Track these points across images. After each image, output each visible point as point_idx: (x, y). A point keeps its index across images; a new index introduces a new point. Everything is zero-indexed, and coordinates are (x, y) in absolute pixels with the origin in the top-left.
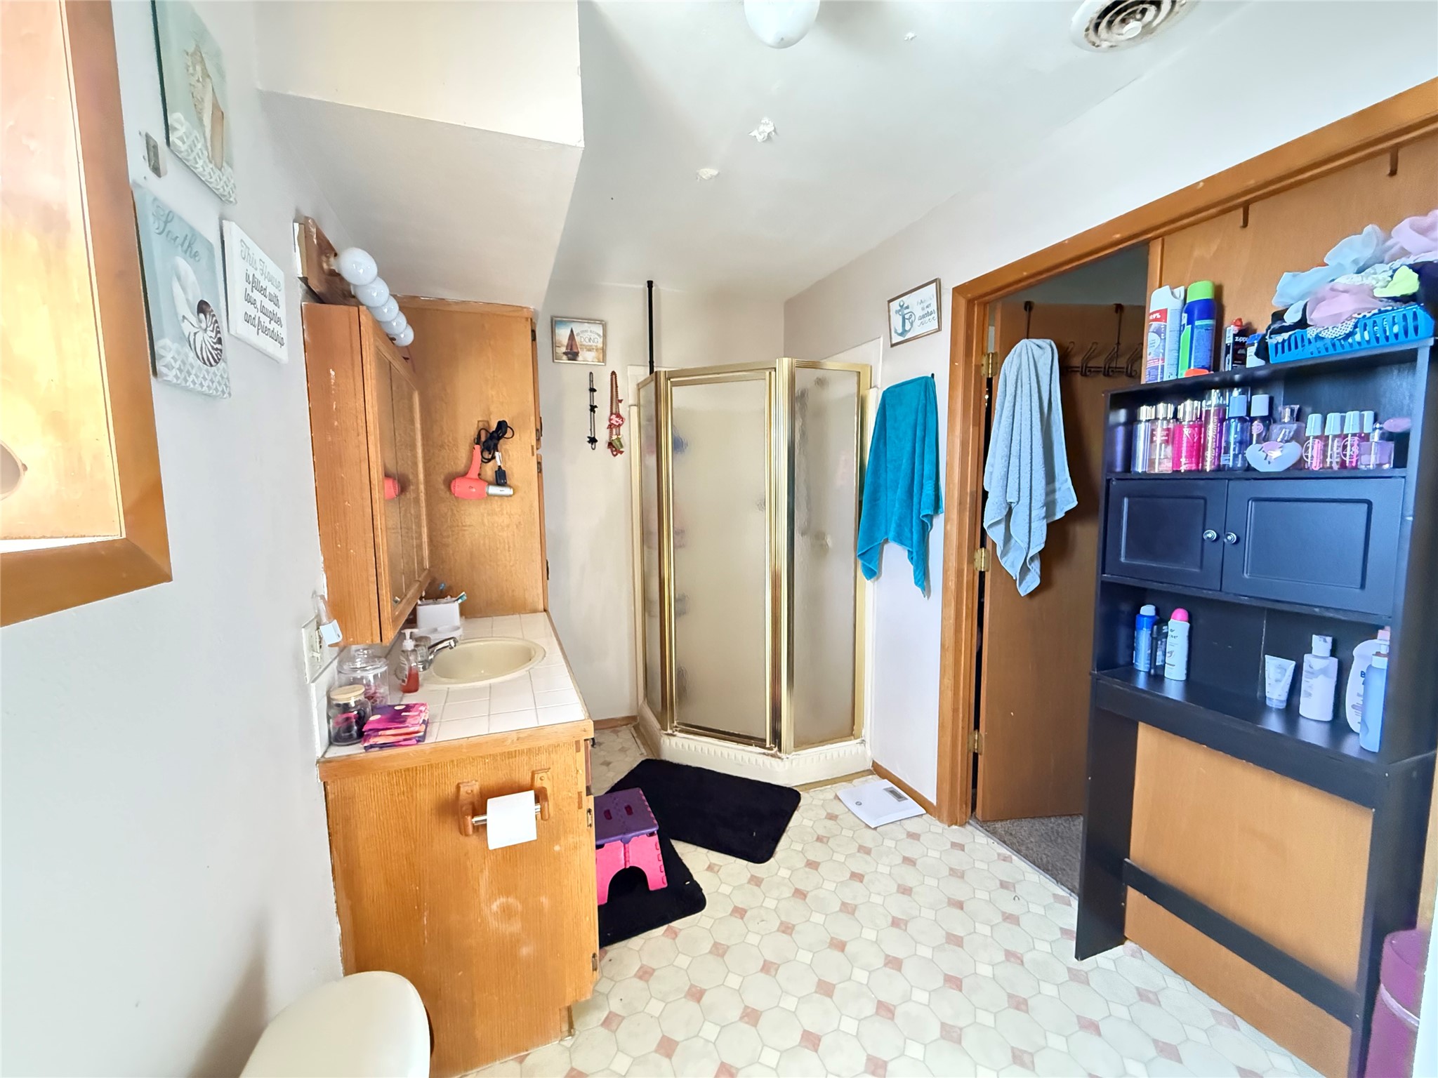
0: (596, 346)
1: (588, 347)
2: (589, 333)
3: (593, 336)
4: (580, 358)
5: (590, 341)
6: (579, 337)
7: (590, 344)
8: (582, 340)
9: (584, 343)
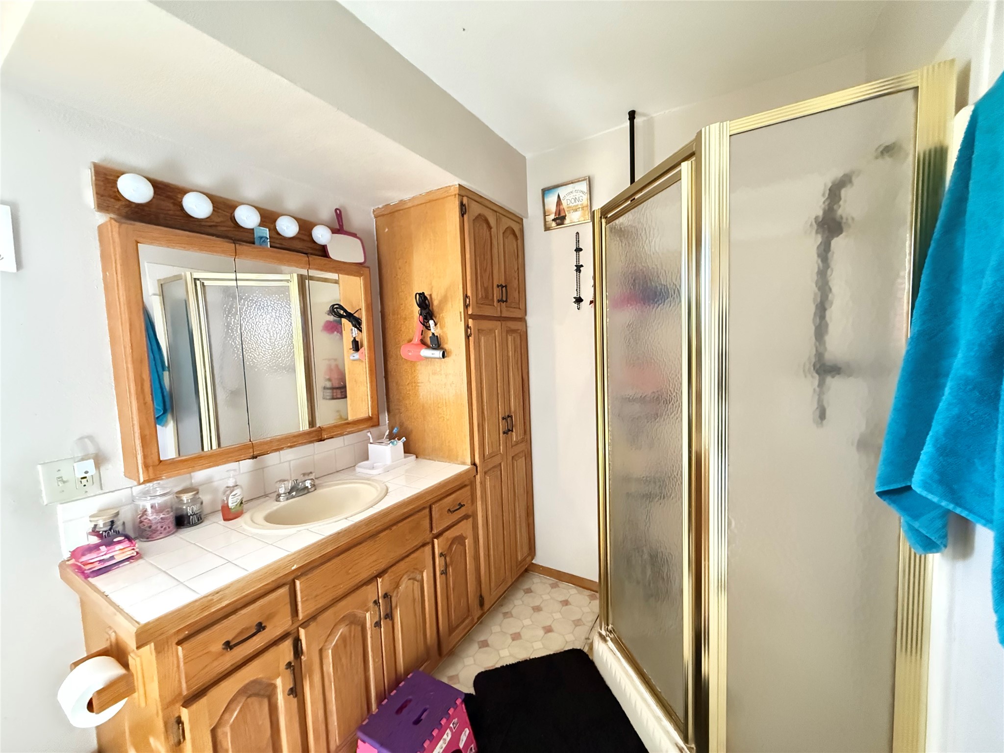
0: (582, 204)
1: (574, 208)
2: (574, 194)
3: (578, 195)
4: (567, 221)
5: (575, 201)
6: (565, 200)
7: (575, 204)
8: (569, 202)
9: (571, 205)
